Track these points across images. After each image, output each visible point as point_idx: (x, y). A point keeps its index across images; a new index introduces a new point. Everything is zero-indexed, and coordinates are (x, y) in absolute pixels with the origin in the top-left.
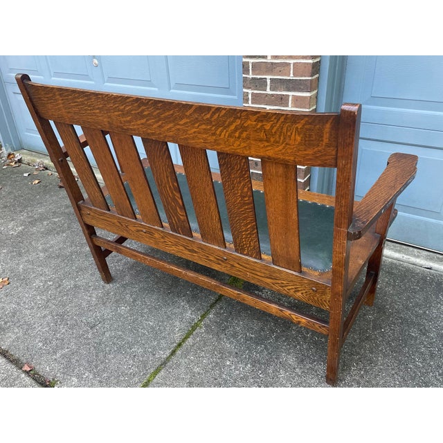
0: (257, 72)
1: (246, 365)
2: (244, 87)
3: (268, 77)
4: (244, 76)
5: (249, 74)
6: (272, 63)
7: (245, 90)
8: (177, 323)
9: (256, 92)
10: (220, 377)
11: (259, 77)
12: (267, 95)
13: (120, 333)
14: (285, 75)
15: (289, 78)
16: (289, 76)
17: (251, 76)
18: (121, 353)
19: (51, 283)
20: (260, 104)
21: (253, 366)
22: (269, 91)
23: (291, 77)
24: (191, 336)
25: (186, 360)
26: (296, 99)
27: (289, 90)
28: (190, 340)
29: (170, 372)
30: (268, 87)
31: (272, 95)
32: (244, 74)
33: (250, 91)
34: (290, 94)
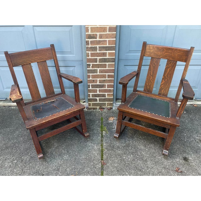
0: (93, 44)
1: (130, 155)
2: (87, 51)
3: (98, 46)
4: (87, 46)
5: (89, 45)
6: (99, 41)
7: (87, 52)
8: (94, 152)
9: (92, 52)
10: (126, 163)
11: (93, 46)
12: (97, 53)
13: (73, 167)
14: (105, 45)
15: (106, 46)
16: (107, 45)
17: (90, 46)
18: (81, 174)
19: (16, 161)
20: (94, 57)
21: (133, 155)
22: (98, 52)
23: (108, 45)
24: (104, 155)
25: (109, 164)
26: (110, 53)
27: (107, 50)
28: (104, 156)
29: (107, 171)
30: (98, 50)
31: (100, 53)
32: (87, 45)
33: (90, 52)
34: (107, 52)
